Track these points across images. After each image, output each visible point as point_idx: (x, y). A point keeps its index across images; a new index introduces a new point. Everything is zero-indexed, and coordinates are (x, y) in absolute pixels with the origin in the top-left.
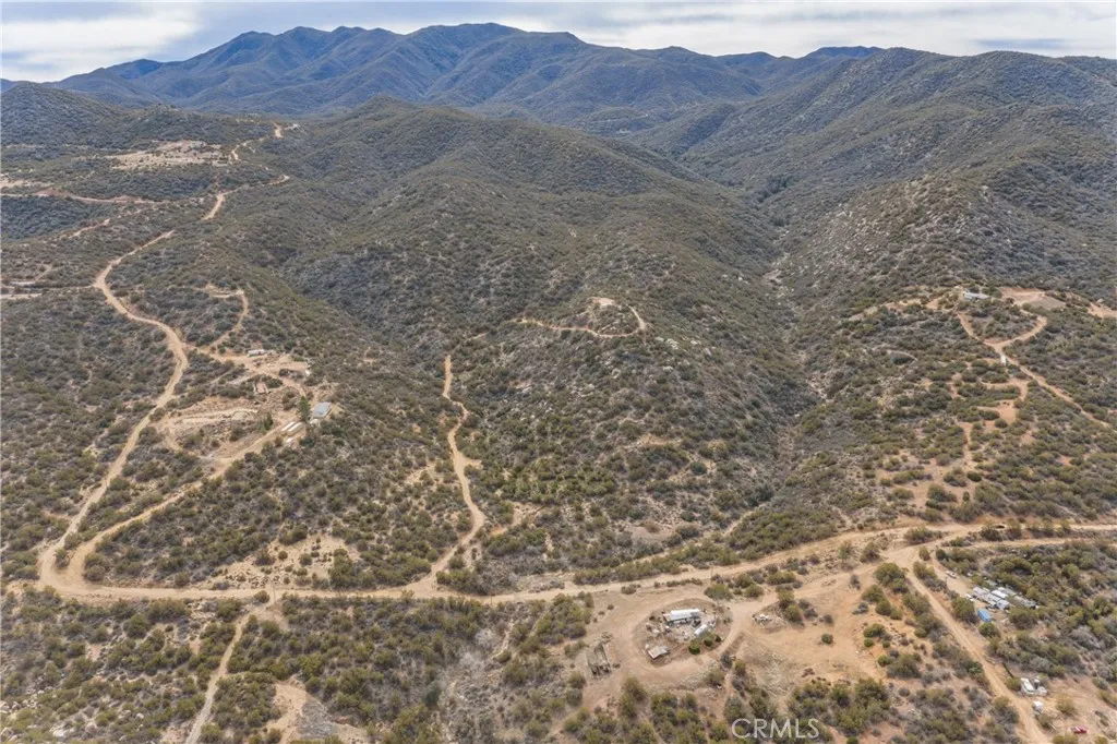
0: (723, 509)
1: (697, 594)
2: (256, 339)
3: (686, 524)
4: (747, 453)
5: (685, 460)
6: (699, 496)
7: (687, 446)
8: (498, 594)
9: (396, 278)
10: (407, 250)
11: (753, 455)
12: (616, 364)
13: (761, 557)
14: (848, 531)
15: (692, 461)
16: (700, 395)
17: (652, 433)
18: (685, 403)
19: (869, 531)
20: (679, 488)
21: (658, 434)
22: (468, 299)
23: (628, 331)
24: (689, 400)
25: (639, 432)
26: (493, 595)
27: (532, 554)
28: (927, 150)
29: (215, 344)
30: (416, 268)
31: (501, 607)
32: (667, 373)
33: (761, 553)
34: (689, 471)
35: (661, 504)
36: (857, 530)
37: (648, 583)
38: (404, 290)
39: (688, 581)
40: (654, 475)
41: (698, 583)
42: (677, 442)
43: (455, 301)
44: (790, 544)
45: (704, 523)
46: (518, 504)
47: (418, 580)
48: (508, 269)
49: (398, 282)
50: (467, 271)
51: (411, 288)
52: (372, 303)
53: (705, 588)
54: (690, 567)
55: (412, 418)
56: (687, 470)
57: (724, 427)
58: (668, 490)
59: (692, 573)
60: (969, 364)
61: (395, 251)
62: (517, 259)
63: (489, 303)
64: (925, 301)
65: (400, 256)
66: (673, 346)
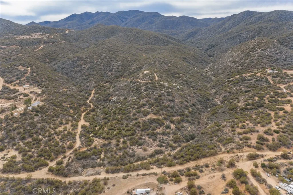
0: (175, 143)
1: (153, 180)
2: (28, 82)
3: (158, 148)
4: (188, 122)
5: (163, 124)
6: (166, 137)
7: (165, 119)
8: (72, 177)
9: (84, 66)
10: (89, 58)
11: (190, 122)
12: (145, 90)
13: (185, 163)
14: (222, 153)
15: (166, 124)
16: (173, 101)
17: (153, 114)
18: (167, 103)
19: (231, 153)
20: (159, 134)
21: (155, 114)
22: (106, 73)
23: (151, 80)
24: (169, 103)
25: (148, 113)
26: (70, 177)
27: (93, 159)
28: (256, 35)
29: (13, 83)
30: (91, 63)
31: (70, 183)
32: (162, 93)
33: (185, 161)
34: (164, 128)
35: (151, 140)
36: (226, 153)
37: (134, 174)
38: (86, 70)
39: (152, 174)
40: (151, 129)
41: (156, 174)
42: (161, 117)
43: (101, 73)
44: (197, 158)
45: (166, 148)
46: (97, 139)
47: (40, 169)
48: (120, 64)
49: (84, 67)
50: (107, 65)
51: (88, 69)
52: (75, 74)
53: (158, 177)
54: (155, 167)
55: (71, 108)
56: (163, 127)
57: (181, 112)
58: (154, 135)
59: (155, 170)
60: (272, 92)
61: (85, 58)
62: (123, 61)
63: (112, 74)
64: (256, 73)
65: (86, 60)
66: (166, 85)
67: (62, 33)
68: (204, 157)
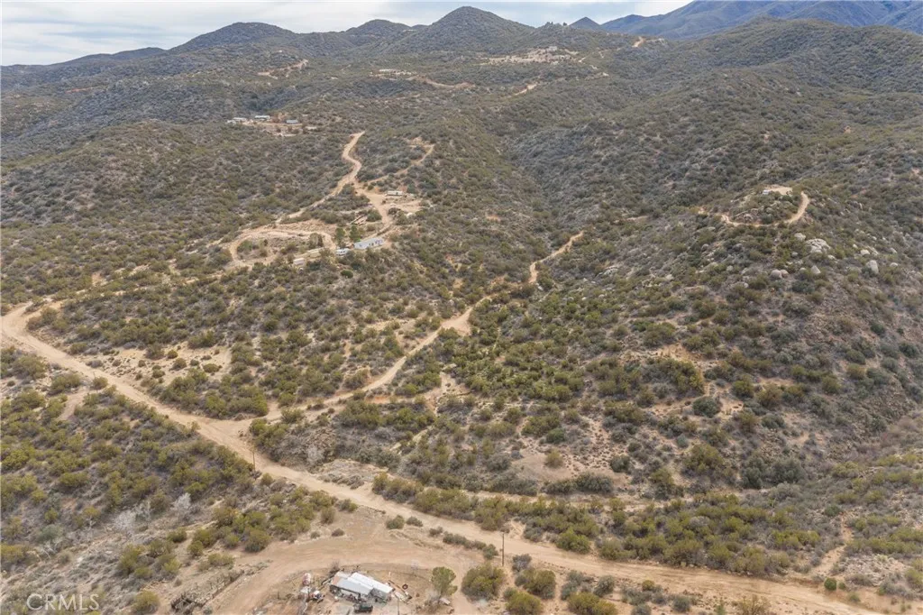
2: (407, 182)
3: (607, 472)
4: (818, 410)
5: (698, 390)
6: (671, 443)
7: (717, 375)
8: (289, 466)
9: (597, 152)
10: (627, 128)
11: (823, 414)
12: (718, 256)
13: (624, 560)
14: (803, 582)
15: (708, 395)
16: (801, 314)
17: (684, 345)
18: (771, 320)
19: (841, 599)
20: (653, 424)
21: (691, 348)
22: (657, 182)
23: (765, 221)
24: (781, 318)
25: (668, 340)
26: (283, 465)
27: (380, 437)
29: (369, 183)
30: (624, 145)
31: (268, 481)
32: (775, 278)
33: (630, 553)
34: (689, 408)
35: (606, 436)
36: (822, 587)
37: (429, 522)
38: (598, 165)
39: (482, 546)
40: (637, 397)
41: (490, 554)
42: (703, 366)
43: (642, 180)
45: (635, 482)
46: (453, 382)
47: (239, 419)
48: (720, 154)
49: (596, 157)
50: (677, 154)
51: (605, 163)
52: (562, 174)
53: (484, 565)
54: (520, 528)
55: (463, 273)
56: (688, 403)
57: (808, 366)
58: (631, 421)
59: (509, 538)
61: (614, 128)
62: (736, 145)
63: (674, 187)
65: (614, 133)
66: (814, 248)
67: (619, 49)
68: (712, 568)
